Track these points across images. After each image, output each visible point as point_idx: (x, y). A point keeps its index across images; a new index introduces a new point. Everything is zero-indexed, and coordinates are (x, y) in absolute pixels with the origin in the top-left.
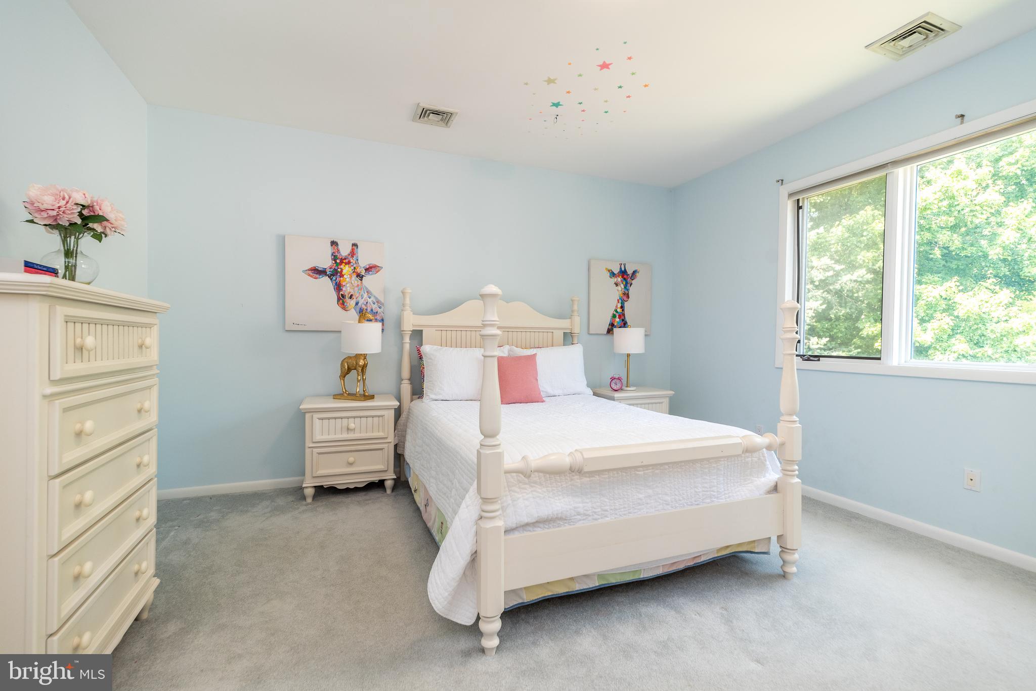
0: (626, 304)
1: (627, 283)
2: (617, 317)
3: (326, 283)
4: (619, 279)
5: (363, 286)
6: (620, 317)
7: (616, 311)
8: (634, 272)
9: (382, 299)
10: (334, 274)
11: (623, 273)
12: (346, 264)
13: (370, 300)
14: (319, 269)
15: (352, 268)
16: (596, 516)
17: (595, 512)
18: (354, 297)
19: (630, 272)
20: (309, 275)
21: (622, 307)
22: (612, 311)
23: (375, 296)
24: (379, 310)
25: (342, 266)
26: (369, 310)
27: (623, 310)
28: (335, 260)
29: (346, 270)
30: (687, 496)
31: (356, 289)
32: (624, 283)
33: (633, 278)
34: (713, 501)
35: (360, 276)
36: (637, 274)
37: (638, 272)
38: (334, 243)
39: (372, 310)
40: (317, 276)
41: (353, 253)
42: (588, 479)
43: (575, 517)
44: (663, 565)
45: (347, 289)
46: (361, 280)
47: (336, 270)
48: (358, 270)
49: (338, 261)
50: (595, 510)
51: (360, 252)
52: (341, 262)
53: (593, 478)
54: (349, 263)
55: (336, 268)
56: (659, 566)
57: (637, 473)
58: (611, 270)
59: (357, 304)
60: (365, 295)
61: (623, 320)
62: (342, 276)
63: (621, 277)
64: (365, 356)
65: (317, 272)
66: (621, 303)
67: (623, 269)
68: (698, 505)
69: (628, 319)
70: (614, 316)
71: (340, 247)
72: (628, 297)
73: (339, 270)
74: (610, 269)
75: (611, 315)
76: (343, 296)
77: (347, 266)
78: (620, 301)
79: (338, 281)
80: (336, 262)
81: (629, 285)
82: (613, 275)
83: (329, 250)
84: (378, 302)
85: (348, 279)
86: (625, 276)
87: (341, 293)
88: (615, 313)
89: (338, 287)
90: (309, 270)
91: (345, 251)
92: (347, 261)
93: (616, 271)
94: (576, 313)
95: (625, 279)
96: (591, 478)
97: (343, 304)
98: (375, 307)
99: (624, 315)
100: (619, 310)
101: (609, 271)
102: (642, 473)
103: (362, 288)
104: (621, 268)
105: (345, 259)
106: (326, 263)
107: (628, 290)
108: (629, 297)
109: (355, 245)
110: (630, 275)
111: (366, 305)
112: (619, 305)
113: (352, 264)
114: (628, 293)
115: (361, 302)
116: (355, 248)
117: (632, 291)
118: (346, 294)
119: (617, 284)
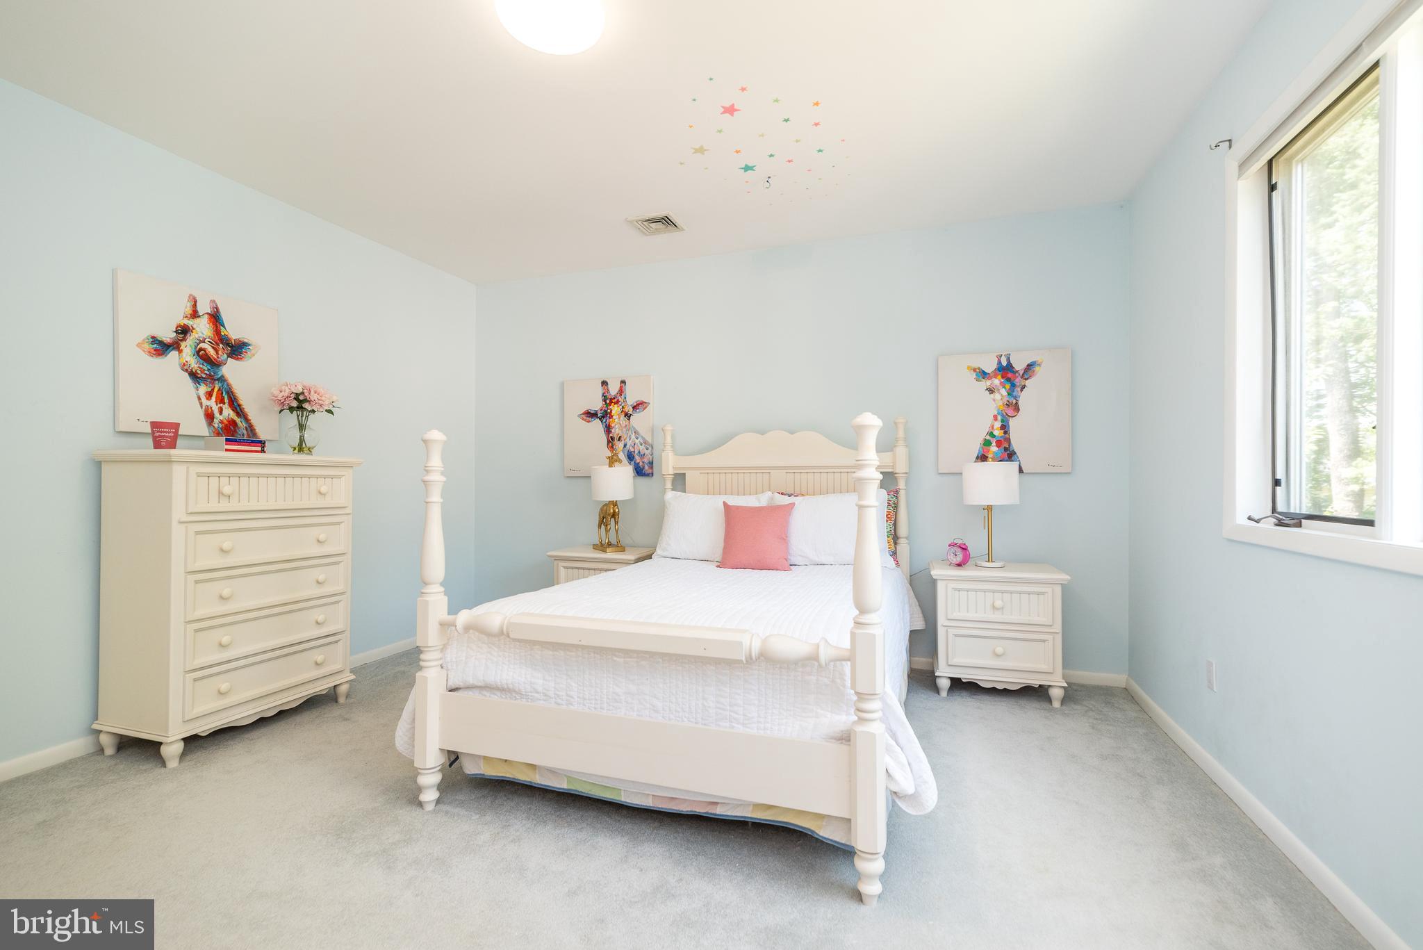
0: (1012, 423)
1: (1013, 386)
2: (994, 444)
3: (597, 426)
4: (997, 382)
5: (631, 426)
6: (999, 443)
7: (991, 434)
8: (1030, 367)
9: (649, 439)
10: (605, 415)
11: (1006, 371)
12: (615, 403)
13: (637, 441)
14: (592, 412)
15: (621, 407)
16: (559, 701)
17: (558, 696)
18: (622, 439)
19: (1019, 366)
20: (583, 419)
21: (1004, 427)
22: (982, 435)
23: (642, 437)
24: (647, 452)
25: (611, 407)
26: (637, 452)
27: (1006, 433)
28: (605, 401)
29: (615, 409)
30: (690, 708)
31: (624, 429)
32: (1008, 386)
33: (1026, 377)
34: (733, 727)
35: (628, 416)
36: (1037, 368)
37: (1039, 365)
38: (604, 383)
39: (639, 452)
40: (590, 419)
41: (621, 391)
42: (551, 653)
43: (533, 694)
44: (653, 795)
45: (616, 431)
46: (629, 420)
47: (606, 411)
48: (626, 409)
49: (608, 402)
50: (558, 693)
51: (628, 389)
52: (611, 402)
53: (557, 653)
54: (618, 402)
55: (606, 409)
56: (648, 795)
57: (615, 658)
58: (979, 368)
59: (625, 446)
60: (633, 436)
61: (1006, 449)
62: (611, 417)
63: (1000, 377)
64: (615, 504)
65: (590, 415)
66: (1002, 421)
67: (1004, 363)
68: (705, 725)
69: (1016, 445)
70: (987, 443)
71: (609, 386)
72: (1017, 409)
73: (609, 411)
74: (976, 366)
75: (980, 441)
76: (612, 438)
77: (616, 406)
78: (999, 418)
79: (607, 423)
80: (606, 403)
81: (1019, 389)
82: (983, 375)
83: (599, 391)
84: (645, 443)
85: (616, 420)
86: (1010, 375)
87: (611, 435)
88: (988, 438)
89: (608, 429)
90: (582, 414)
91: (614, 390)
92: (616, 400)
93: (990, 367)
94: (901, 443)
95: (1009, 380)
96: (555, 653)
97: (612, 447)
98: (642, 448)
99: (1008, 440)
100: (998, 433)
101: (975, 370)
102: (622, 660)
103: (628, 428)
104: (1000, 362)
105: (614, 398)
106: (597, 405)
107: (1015, 398)
108: (1019, 410)
109: (623, 382)
110: (1021, 373)
111: (634, 447)
112: (998, 424)
113: (620, 403)
114: (1017, 403)
115: (629, 443)
116: (623, 385)
117: (1024, 399)
118: (615, 436)
119: (991, 391)
